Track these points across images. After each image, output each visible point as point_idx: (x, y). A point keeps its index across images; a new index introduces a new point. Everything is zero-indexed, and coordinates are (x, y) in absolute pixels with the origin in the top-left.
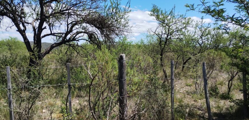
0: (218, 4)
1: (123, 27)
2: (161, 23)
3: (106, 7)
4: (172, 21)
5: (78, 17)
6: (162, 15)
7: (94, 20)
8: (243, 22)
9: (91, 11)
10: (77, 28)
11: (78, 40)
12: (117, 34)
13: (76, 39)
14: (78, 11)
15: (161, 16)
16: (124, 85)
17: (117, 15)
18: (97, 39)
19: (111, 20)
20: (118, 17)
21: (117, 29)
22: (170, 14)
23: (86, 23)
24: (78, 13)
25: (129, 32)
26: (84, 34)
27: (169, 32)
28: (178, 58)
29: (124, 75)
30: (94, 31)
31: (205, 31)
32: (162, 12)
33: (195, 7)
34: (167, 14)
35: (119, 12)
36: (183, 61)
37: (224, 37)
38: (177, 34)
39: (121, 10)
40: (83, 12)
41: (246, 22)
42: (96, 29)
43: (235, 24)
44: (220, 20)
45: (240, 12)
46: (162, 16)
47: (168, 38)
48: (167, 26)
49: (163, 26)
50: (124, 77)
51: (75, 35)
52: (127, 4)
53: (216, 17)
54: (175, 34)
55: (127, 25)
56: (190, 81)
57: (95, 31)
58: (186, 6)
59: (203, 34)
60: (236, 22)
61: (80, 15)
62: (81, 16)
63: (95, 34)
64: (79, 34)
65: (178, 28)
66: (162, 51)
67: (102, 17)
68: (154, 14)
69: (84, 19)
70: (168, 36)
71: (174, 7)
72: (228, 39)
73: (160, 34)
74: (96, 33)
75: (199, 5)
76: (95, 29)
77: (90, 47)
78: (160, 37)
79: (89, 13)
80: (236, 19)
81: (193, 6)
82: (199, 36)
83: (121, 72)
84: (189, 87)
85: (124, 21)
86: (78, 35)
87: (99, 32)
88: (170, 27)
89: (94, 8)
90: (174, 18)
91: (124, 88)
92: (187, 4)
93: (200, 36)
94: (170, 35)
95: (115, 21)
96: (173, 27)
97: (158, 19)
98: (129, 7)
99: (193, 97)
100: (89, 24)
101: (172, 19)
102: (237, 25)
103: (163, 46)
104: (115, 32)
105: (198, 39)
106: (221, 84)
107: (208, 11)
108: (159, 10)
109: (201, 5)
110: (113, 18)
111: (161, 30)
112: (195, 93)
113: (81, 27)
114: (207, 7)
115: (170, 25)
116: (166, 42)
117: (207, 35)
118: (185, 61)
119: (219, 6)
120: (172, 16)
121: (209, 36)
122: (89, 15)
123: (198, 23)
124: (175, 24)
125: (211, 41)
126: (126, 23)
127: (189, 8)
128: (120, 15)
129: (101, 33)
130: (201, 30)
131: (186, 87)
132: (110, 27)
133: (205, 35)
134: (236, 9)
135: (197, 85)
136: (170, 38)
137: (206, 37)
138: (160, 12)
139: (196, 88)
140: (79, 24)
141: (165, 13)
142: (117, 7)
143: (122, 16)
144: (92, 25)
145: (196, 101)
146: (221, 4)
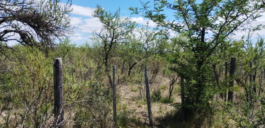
0: (159, 9)
1: (63, 28)
2: (106, 25)
3: (43, 3)
4: (117, 24)
5: (7, 13)
6: (107, 16)
7: (28, 17)
8: (181, 29)
9: (24, 7)
10: (5, 26)
11: (6, 41)
12: (56, 36)
13: (3, 39)
14: (8, 6)
15: (105, 18)
16: (60, 93)
17: (57, 13)
18: (32, 40)
19: (49, 18)
20: (57, 15)
21: (57, 29)
22: (114, 16)
23: (17, 20)
24: (7, 7)
25: (71, 33)
26: (14, 33)
27: (114, 35)
28: (124, 62)
29: (60, 82)
30: (27, 30)
31: (150, 36)
32: (106, 14)
33: (138, 10)
34: (111, 16)
35: (58, 10)
36: (130, 66)
37: (168, 42)
38: (123, 37)
39: (61, 8)
40: (13, 6)
41: (183, 28)
42: (31, 28)
43: (174, 30)
44: (161, 25)
45: (178, 19)
46: (107, 18)
47: (113, 42)
48: (112, 29)
49: (108, 29)
50: (60, 84)
51: (3, 34)
52: (68, 2)
53: (157, 23)
54: (120, 38)
55: (68, 25)
56: (136, 87)
57: (29, 30)
58: (130, 9)
59: (149, 39)
60: (175, 28)
61: (9, 10)
62: (11, 12)
63: (28, 33)
64: (8, 33)
65: (123, 32)
66: (107, 55)
67: (38, 14)
68: (98, 16)
69: (14, 16)
70: (113, 40)
71: (118, 10)
72: (171, 44)
73: (105, 36)
74: (31, 32)
75: (141, 9)
76: (28, 28)
77: (23, 48)
78: (105, 41)
79: (22, 9)
80: (175, 25)
81: (137, 9)
82: (144, 41)
83: (57, 78)
84: (134, 93)
85: (65, 21)
86: (6, 35)
87: (35, 32)
88: (115, 30)
89: (28, 3)
90: (119, 21)
91: (60, 96)
92: (131, 7)
93: (146, 40)
94: (115, 39)
95: (54, 20)
96: (118, 30)
97: (103, 21)
98: (71, 6)
99: (137, 103)
100: (21, 22)
101: (117, 21)
102: (176, 31)
103: (108, 49)
104: (54, 32)
105: (143, 43)
106: (164, 88)
107: (150, 16)
108: (104, 11)
109: (143, 9)
110: (51, 16)
111: (106, 33)
112: (139, 98)
113: (11, 25)
114: (148, 12)
115: (115, 28)
116: (111, 46)
117: (152, 40)
118: (131, 66)
119: (159, 11)
120: (117, 18)
121: (154, 41)
122: (21, 11)
123: (143, 27)
124: (120, 28)
125: (156, 46)
126: (66, 23)
127: (133, 11)
128: (60, 13)
129: (37, 32)
130: (146, 35)
131: (132, 92)
132: (48, 26)
133: (150, 40)
134: (175, 16)
135: (142, 91)
136: (115, 42)
137: (152, 42)
138: (104, 14)
139: (140, 94)
140: (8, 21)
141: (110, 15)
142: (56, 4)
143: (63, 15)
144: (25, 23)
145: (140, 106)
146: (161, 9)
